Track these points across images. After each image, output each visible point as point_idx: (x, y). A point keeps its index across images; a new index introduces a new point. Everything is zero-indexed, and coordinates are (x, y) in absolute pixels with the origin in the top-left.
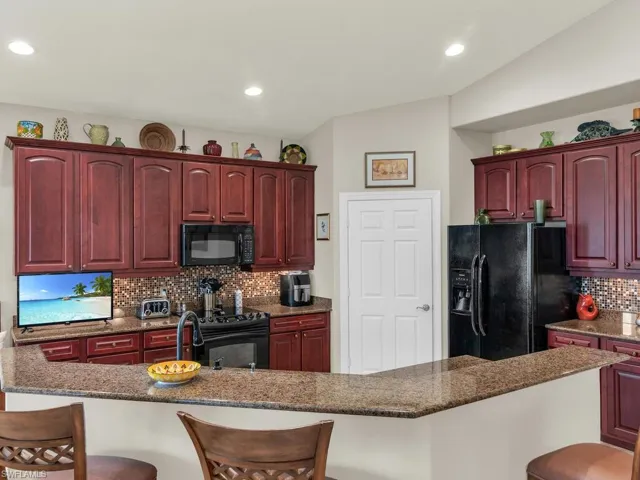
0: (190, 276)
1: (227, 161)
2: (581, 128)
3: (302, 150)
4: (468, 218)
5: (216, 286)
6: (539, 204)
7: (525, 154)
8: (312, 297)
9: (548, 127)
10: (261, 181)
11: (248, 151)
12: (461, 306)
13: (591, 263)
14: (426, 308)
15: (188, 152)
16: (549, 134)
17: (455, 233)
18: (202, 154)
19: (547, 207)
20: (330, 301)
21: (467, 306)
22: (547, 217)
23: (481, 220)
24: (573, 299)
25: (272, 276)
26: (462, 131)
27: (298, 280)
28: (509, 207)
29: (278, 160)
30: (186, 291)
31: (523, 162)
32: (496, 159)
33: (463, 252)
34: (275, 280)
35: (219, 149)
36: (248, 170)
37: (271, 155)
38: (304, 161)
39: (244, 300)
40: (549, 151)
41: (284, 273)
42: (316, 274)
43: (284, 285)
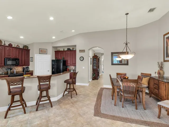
0: (5, 68)
1: (13, 47)
2: (68, 49)
3: (27, 47)
4: (54, 59)
5: (11, 69)
6: (63, 57)
7: (61, 51)
8: (29, 71)
9: (64, 48)
10: (20, 51)
11: (17, 46)
12: (53, 70)
13: (68, 64)
14: (48, 71)
15: (5, 45)
16: (64, 49)
17: (53, 61)
18: (8, 46)
19: (64, 58)
20: (33, 71)
21: (54, 70)
22: (64, 59)
23: (56, 59)
24: (66, 69)
25: (21, 67)
26: (54, 47)
27: (27, 68)
28: (59, 58)
29: (23, 48)
30: (4, 70)
31: (61, 52)
32: (58, 51)
33: (53, 63)
34: (22, 68)
35: (12, 45)
36: (18, 49)
37: (21, 47)
38: (28, 48)
39: (16, 72)
40: (64, 51)
41: (24, 67)
42: (30, 67)
43: (24, 69)
